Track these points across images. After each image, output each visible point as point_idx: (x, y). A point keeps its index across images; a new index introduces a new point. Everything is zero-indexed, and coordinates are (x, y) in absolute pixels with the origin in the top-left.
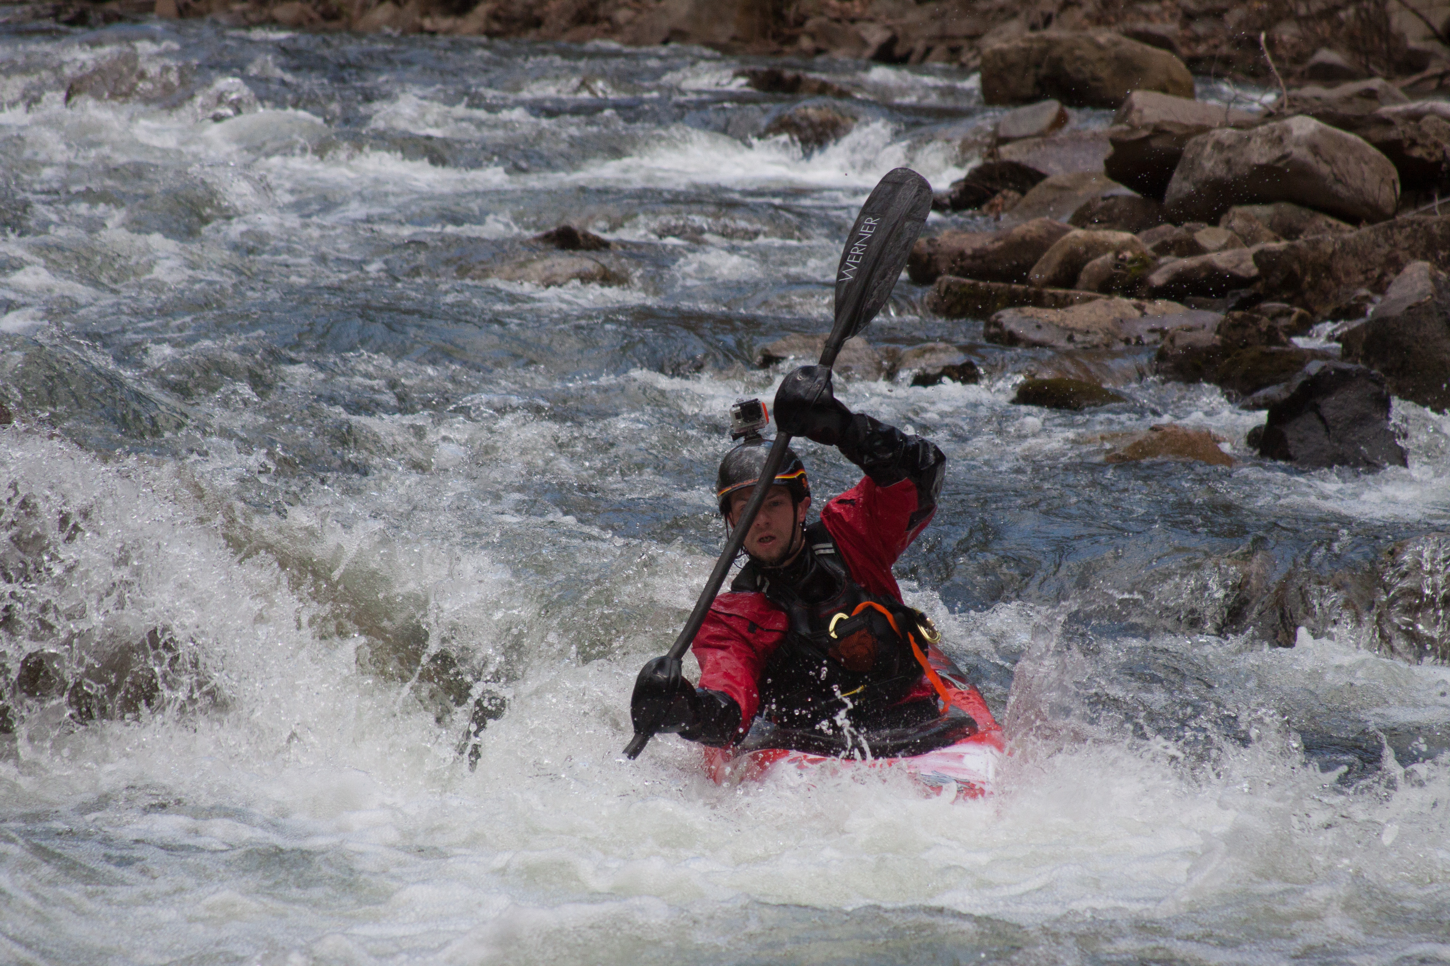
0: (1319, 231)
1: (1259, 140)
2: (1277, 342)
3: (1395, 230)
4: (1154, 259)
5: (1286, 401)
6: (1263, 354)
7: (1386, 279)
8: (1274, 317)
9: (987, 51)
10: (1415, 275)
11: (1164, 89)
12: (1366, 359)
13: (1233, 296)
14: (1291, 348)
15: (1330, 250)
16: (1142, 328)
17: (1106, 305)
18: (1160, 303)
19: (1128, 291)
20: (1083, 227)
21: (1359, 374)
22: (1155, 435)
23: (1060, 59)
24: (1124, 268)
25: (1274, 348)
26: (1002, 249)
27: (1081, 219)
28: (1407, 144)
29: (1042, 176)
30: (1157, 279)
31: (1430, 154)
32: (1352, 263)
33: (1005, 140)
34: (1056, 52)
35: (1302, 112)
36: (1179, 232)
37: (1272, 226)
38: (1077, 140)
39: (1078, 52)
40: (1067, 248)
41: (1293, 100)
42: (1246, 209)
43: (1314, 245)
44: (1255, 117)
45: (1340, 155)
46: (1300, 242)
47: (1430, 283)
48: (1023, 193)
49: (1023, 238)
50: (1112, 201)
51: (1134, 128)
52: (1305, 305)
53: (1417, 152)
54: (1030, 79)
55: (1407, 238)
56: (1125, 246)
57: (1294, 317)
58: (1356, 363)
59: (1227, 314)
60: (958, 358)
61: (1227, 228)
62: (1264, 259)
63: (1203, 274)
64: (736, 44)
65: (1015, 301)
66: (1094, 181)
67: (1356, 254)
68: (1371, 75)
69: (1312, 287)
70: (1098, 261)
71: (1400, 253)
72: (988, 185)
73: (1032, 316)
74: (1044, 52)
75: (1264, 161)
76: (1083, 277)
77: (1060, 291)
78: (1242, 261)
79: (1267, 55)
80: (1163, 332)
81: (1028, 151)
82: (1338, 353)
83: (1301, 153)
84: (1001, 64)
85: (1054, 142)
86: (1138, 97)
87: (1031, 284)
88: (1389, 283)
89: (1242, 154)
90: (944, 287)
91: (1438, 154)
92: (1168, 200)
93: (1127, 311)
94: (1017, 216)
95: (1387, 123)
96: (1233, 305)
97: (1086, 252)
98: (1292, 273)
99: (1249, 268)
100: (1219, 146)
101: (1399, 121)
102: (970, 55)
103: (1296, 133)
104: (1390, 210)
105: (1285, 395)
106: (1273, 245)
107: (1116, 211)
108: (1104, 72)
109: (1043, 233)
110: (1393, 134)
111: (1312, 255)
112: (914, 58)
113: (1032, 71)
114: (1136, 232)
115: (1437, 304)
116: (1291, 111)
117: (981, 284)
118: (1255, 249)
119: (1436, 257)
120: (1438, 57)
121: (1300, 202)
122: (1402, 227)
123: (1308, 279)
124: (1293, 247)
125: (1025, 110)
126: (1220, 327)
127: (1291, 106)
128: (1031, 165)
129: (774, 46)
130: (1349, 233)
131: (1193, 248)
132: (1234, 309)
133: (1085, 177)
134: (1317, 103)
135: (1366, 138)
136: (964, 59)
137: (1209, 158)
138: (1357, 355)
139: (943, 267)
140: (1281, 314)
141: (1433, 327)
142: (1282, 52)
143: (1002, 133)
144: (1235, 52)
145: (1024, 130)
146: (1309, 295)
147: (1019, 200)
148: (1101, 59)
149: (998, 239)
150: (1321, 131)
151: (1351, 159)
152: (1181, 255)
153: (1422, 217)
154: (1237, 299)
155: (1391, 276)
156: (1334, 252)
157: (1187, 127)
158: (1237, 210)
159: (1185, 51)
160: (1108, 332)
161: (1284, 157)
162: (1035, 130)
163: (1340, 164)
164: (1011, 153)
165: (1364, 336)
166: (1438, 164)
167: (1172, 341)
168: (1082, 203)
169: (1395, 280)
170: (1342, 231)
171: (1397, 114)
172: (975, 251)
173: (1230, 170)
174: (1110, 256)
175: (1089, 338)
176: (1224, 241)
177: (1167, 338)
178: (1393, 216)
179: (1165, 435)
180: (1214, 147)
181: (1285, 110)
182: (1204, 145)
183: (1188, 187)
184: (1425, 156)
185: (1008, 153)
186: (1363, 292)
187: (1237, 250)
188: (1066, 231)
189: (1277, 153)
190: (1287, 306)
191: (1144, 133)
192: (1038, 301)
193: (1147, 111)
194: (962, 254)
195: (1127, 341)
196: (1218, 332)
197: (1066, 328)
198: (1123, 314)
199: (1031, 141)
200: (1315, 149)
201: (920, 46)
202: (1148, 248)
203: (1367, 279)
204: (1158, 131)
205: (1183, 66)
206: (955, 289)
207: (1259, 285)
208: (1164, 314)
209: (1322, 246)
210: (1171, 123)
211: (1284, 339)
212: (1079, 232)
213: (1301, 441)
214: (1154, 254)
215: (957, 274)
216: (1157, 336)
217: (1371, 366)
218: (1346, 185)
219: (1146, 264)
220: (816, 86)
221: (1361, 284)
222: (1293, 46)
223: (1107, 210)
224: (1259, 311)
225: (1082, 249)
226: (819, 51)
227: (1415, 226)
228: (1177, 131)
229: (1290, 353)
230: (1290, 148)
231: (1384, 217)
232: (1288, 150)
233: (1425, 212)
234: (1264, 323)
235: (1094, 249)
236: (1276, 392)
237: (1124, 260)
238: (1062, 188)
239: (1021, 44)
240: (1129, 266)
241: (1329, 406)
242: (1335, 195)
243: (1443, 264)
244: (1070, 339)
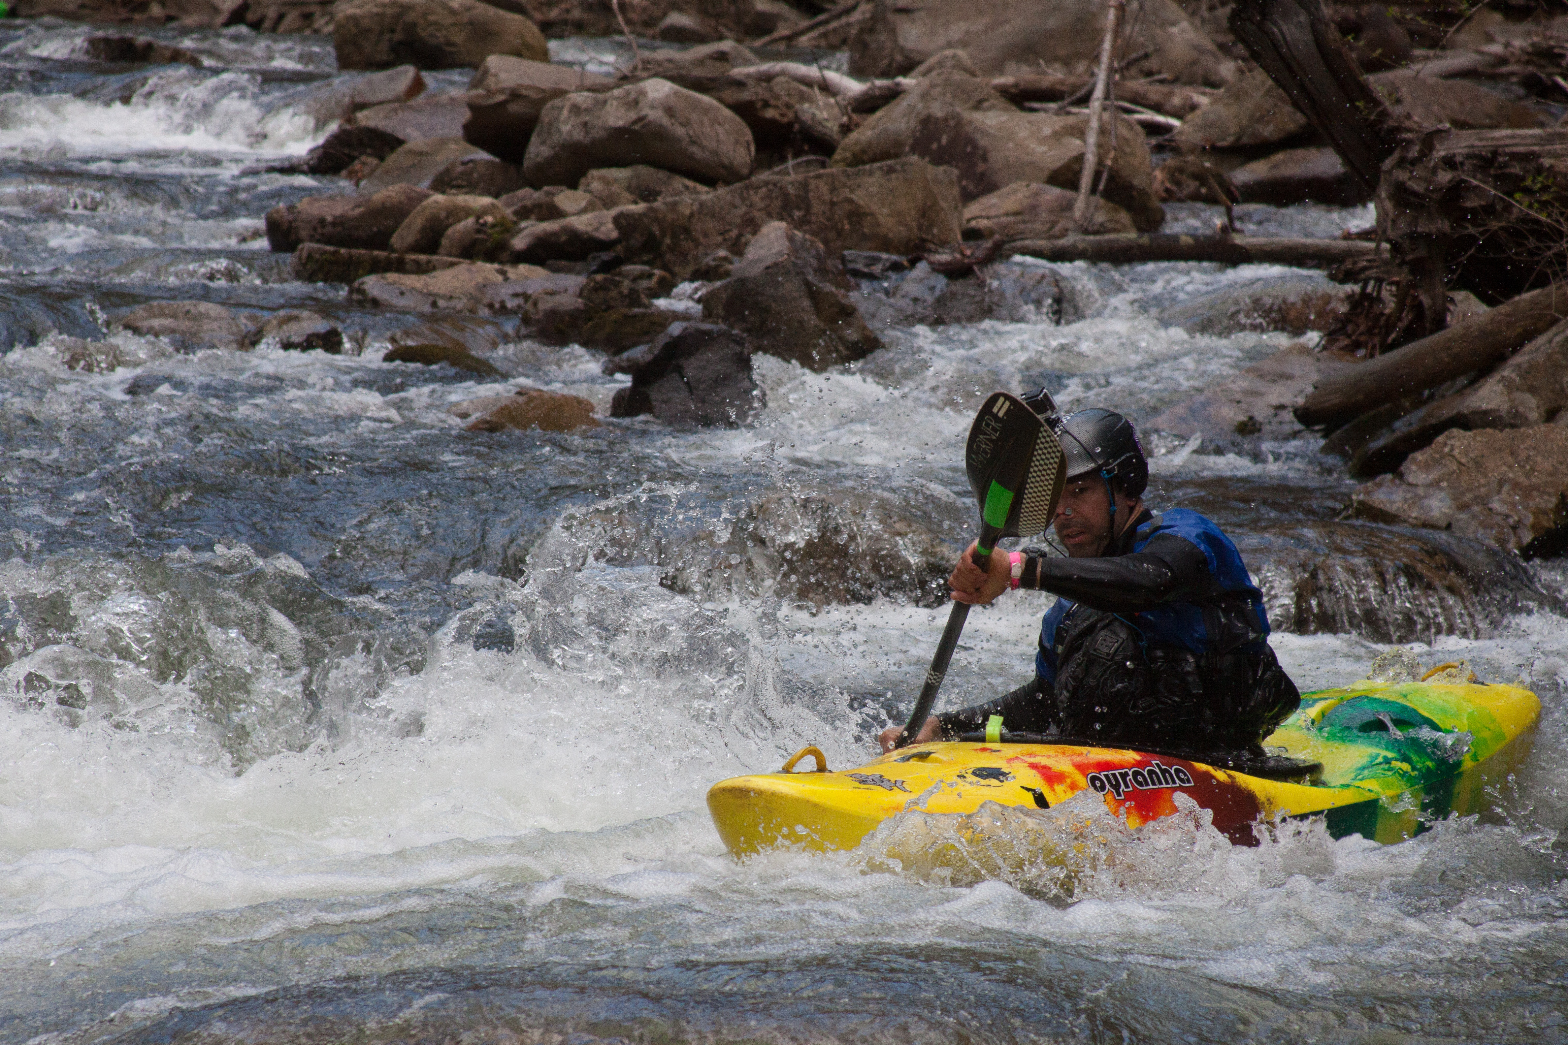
0: (676, 192)
1: (615, 103)
2: (640, 305)
3: (752, 191)
4: (515, 223)
5: (649, 363)
6: (626, 316)
7: (743, 240)
8: (636, 279)
9: (340, 16)
10: (772, 235)
11: (518, 53)
12: (725, 319)
13: (594, 258)
14: (653, 309)
15: (688, 212)
16: (504, 293)
17: (469, 270)
18: (523, 268)
19: (490, 257)
20: (443, 192)
21: (721, 334)
22: (521, 399)
23: (414, 25)
24: (485, 232)
25: (636, 310)
26: (362, 215)
27: (442, 183)
28: (759, 105)
29: (400, 142)
30: (519, 243)
31: (783, 115)
32: (711, 225)
33: (362, 106)
34: (410, 17)
35: (656, 75)
36: (538, 196)
37: (629, 189)
38: (436, 106)
39: (432, 18)
40: (427, 214)
41: (646, 62)
42: (604, 172)
43: (673, 206)
44: (610, 81)
45: (694, 117)
46: (658, 204)
47: (786, 243)
48: (382, 159)
49: (383, 204)
50: (471, 165)
51: (490, 93)
52: (665, 267)
53: (770, 113)
54: (384, 46)
55: (763, 198)
56: (485, 211)
57: (655, 279)
58: (716, 323)
59: (588, 276)
60: (320, 325)
61: (586, 191)
62: (623, 221)
63: (563, 238)
64: (87, 12)
65: (378, 267)
66: (452, 146)
67: (713, 216)
68: (721, 38)
69: (671, 249)
70: (460, 226)
71: (756, 214)
72: (346, 151)
73: (394, 283)
74: (398, 17)
75: (620, 123)
76: (445, 242)
77: (423, 257)
78: (601, 224)
79: (620, 19)
80: (526, 297)
81: (386, 117)
82: (700, 314)
83: (656, 116)
84: (354, 30)
85: (411, 107)
86: (493, 61)
87: (393, 250)
88: (747, 244)
89: (599, 117)
90: (305, 255)
91: (790, 115)
92: (527, 164)
93: (489, 276)
94: (376, 182)
95: (740, 84)
96: (594, 268)
97: (448, 217)
98: (652, 235)
99: (609, 231)
100: (576, 109)
101: (751, 82)
102: (323, 21)
103: (651, 95)
104: (745, 171)
105: (649, 357)
106: (632, 208)
107: (475, 175)
108: (459, 37)
109: (403, 198)
110: (746, 95)
111: (670, 217)
112: (267, 24)
113: (386, 37)
114: (496, 196)
115: (794, 264)
116: (645, 74)
117: (343, 251)
118: (614, 211)
119: (791, 216)
120: (785, 19)
121: (657, 164)
122: (758, 188)
123: (668, 241)
124: (651, 209)
125: (379, 76)
126: (582, 290)
127: (645, 69)
128: (388, 131)
129: (124, 13)
130: (706, 194)
132: (596, 272)
133: (443, 142)
134: (670, 66)
135: (720, 100)
136: (316, 25)
137: (566, 122)
138: (718, 316)
139: (304, 234)
140: (642, 276)
141: (791, 287)
142: (632, 15)
143: (358, 100)
144: (586, 16)
145: (380, 97)
146: (669, 257)
147: (377, 167)
148: (455, 24)
149: (358, 206)
150: (676, 93)
151: (706, 120)
152: (542, 219)
153: (777, 178)
154: (598, 262)
155: (748, 237)
156: (692, 215)
157: (543, 91)
158: (595, 173)
159: (538, 16)
160: (471, 297)
161: (640, 119)
162: (390, 95)
163: (695, 126)
164: (368, 118)
165: (724, 296)
166: (790, 125)
167: (535, 304)
168: (441, 168)
169: (753, 240)
170: (699, 193)
171: (749, 76)
172: (335, 217)
173: (587, 133)
174: (471, 220)
175: (452, 304)
176: (583, 204)
177: (530, 302)
178: (748, 177)
179: (531, 399)
180: (570, 111)
181: (639, 73)
182: (561, 109)
183: (546, 151)
184: (778, 117)
185: (366, 119)
186: (722, 253)
187: (596, 213)
188: (427, 196)
189: (633, 115)
190: (646, 268)
191: (501, 98)
192: (400, 267)
193: (503, 76)
194: (322, 221)
195: (491, 306)
196: (580, 295)
197: (429, 294)
198: (486, 279)
199: (389, 106)
200: (669, 111)
201: (272, 13)
202: (508, 212)
203: (725, 240)
204: (515, 95)
205: (536, 30)
206: (317, 256)
207: (619, 248)
208: (526, 278)
209: (680, 208)
210: (527, 87)
211: (645, 301)
212: (439, 198)
213: (664, 402)
214: (514, 218)
215: (318, 241)
216: (520, 301)
217: (732, 326)
218: (701, 147)
219: (508, 229)
220: (168, 53)
221: (719, 245)
222: (644, 9)
223: (466, 174)
224: (620, 274)
225: (443, 214)
226: (170, 18)
227: (771, 187)
228: (534, 95)
229: (651, 315)
230: (646, 111)
231: (741, 178)
232: (644, 113)
233: (780, 173)
234: (626, 286)
235: (455, 214)
236: (640, 353)
237: (485, 224)
238: (421, 154)
239: (375, 10)
240: (491, 231)
241: (692, 367)
242: (691, 157)
243: (799, 224)
244: (434, 304)
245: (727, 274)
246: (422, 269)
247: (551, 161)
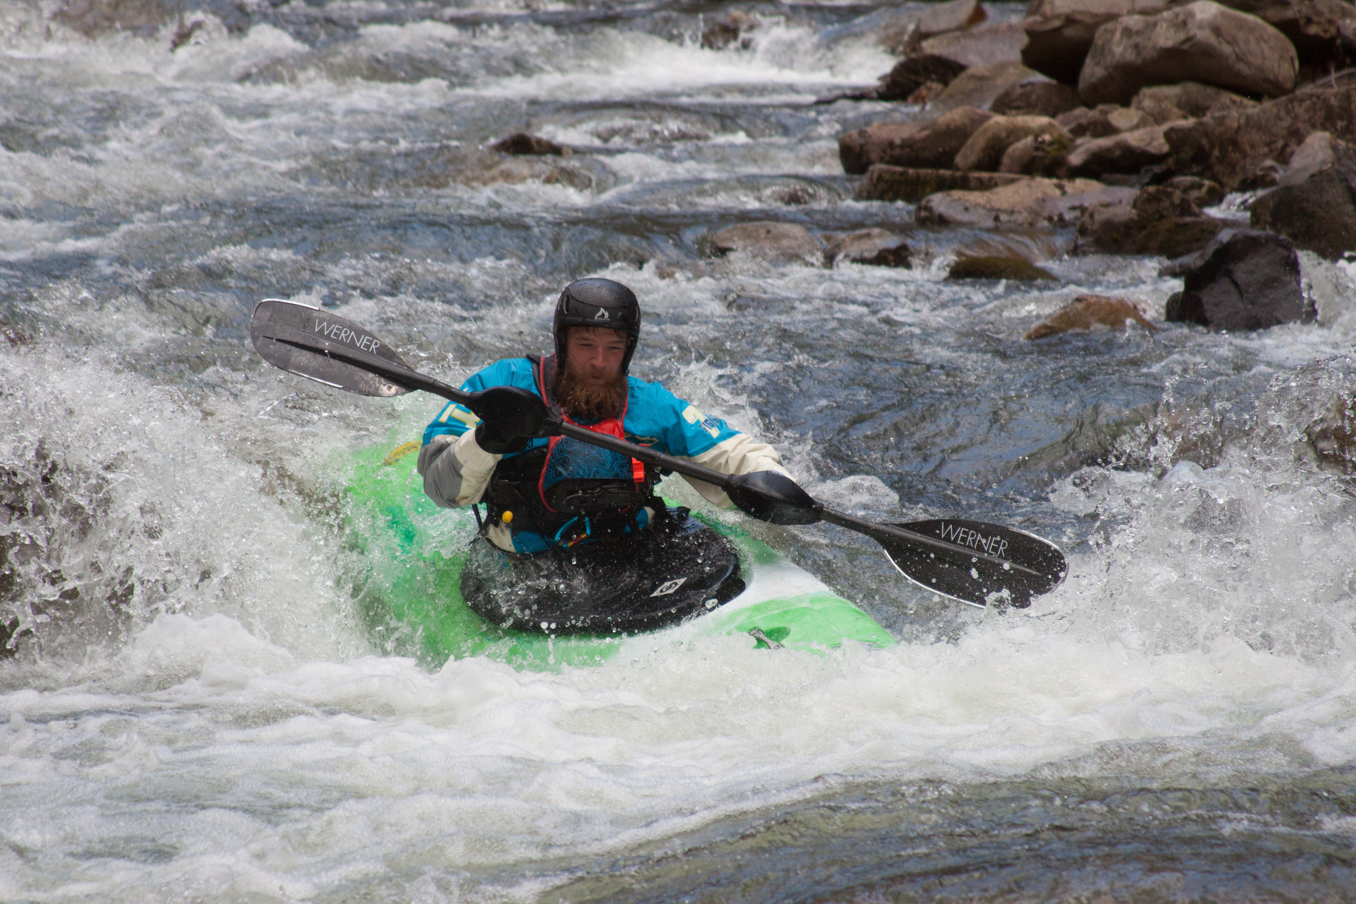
0: (1224, 107)
1: (1164, 25)
2: (1191, 213)
3: (1296, 104)
4: (1072, 140)
5: (1201, 269)
6: (1178, 225)
7: (1289, 150)
8: (1187, 189)
10: (1316, 145)
12: (1273, 225)
13: (1147, 171)
14: (1204, 218)
15: (1235, 125)
16: (1062, 206)
17: (1029, 186)
18: (1080, 183)
19: (1049, 172)
20: (1004, 113)
21: (1268, 240)
24: (1044, 150)
25: (1188, 219)
26: (928, 138)
27: (1002, 106)
28: (1302, 22)
29: (962, 68)
30: (1075, 159)
31: (1326, 31)
32: (1257, 137)
33: (927, 35)
36: (1093, 114)
37: (1179, 105)
38: (994, 32)
40: (990, 134)
42: (1155, 90)
43: (1221, 121)
45: (1241, 35)
46: (1207, 118)
47: (1330, 152)
48: (946, 84)
49: (948, 127)
50: (1029, 88)
51: (1046, 19)
52: (1214, 178)
53: (1313, 30)
55: (1307, 110)
56: (1043, 130)
57: (1204, 189)
58: (1264, 229)
59: (1141, 189)
60: (891, 241)
61: (1138, 108)
62: (1173, 136)
63: (1117, 153)
65: (943, 186)
66: (1011, 70)
67: (1260, 128)
69: (1221, 160)
70: (1019, 145)
71: (1301, 125)
72: (913, 77)
73: (960, 199)
75: (1170, 44)
76: (1006, 160)
77: (985, 175)
78: (1153, 139)
80: (1083, 209)
81: (949, 45)
82: (1249, 221)
83: (1204, 35)
85: (972, 35)
87: (958, 169)
88: (1292, 154)
89: (1149, 38)
90: (876, 175)
91: (1333, 30)
92: (1082, 85)
93: (1048, 190)
94: (940, 105)
95: (1284, 3)
96: (1147, 180)
97: (1008, 137)
98: (1201, 148)
99: (1160, 145)
100: (1128, 32)
103: (1199, 16)
104: (1289, 85)
105: (1200, 263)
106: (1182, 123)
107: (1034, 97)
109: (966, 121)
110: (1290, 13)
111: (1218, 130)
114: (1053, 115)
115: (1338, 172)
117: (911, 171)
118: (1165, 127)
119: (1335, 126)
121: (1205, 81)
122: (1302, 101)
123: (1216, 153)
124: (1201, 124)
125: (941, 7)
126: (1135, 201)
128: (952, 58)
130: (1252, 108)
131: (1107, 129)
132: (1148, 184)
133: (1003, 67)
135: (1265, 18)
137: (1119, 44)
138: (1266, 222)
139: (874, 156)
140: (1193, 186)
141: (1336, 193)
143: (923, 29)
145: (942, 26)
146: (1218, 168)
147: (942, 90)
149: (924, 129)
150: (1223, 14)
151: (1252, 38)
152: (1096, 135)
153: (1320, 91)
154: (1150, 174)
155: (1293, 146)
156: (1239, 128)
157: (1096, 15)
158: (1146, 91)
160: (1032, 211)
161: (1189, 39)
162: (954, 24)
163: (1241, 44)
164: (932, 47)
165: (1272, 204)
166: (1333, 39)
167: (1092, 216)
168: (1001, 91)
169: (1298, 150)
170: (1245, 107)
172: (903, 140)
173: (1139, 53)
174: (1029, 139)
175: (1014, 218)
176: (1135, 121)
177: (1087, 215)
178: (1292, 91)
179: (1089, 306)
180: (1122, 34)
182: (1113, 32)
183: (1099, 72)
184: (1321, 33)
185: (930, 47)
186: (1269, 163)
187: (1148, 129)
188: (987, 118)
189: (1182, 36)
190: (1197, 179)
191: (1057, 23)
192: (964, 184)
193: (1057, 3)
194: (891, 144)
195: (1050, 219)
196: (1134, 206)
197: (992, 209)
198: (1045, 193)
199: (951, 35)
200: (1217, 30)
202: (1065, 130)
203: (1271, 151)
204: (1070, 20)
206: (886, 177)
207: (1170, 161)
208: (1083, 192)
209: (1228, 122)
210: (1082, 13)
211: (1197, 210)
212: (1000, 119)
213: (1217, 305)
214: (1070, 136)
215: (888, 163)
216: (1077, 213)
217: (1279, 232)
218: (1248, 64)
219: (1064, 146)
221: (1265, 156)
223: (1025, 96)
224: (1171, 185)
225: (1004, 134)
227: (1314, 99)
228: (1087, 20)
229: (1202, 223)
230: (1194, 31)
231: (1284, 91)
232: (1192, 33)
233: (1323, 85)
234: (1177, 195)
235: (1015, 133)
236: (1191, 260)
237: (1043, 142)
238: (982, 78)
240: (1049, 149)
241: (1241, 271)
242: (1238, 74)
243: (1342, 134)
244: (997, 219)
245: (1273, 182)
246: (984, 186)
247: (1105, 81)
